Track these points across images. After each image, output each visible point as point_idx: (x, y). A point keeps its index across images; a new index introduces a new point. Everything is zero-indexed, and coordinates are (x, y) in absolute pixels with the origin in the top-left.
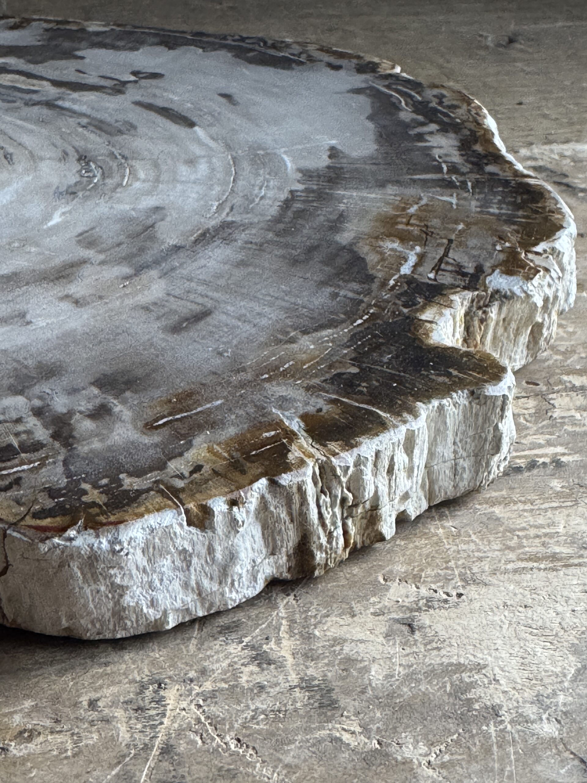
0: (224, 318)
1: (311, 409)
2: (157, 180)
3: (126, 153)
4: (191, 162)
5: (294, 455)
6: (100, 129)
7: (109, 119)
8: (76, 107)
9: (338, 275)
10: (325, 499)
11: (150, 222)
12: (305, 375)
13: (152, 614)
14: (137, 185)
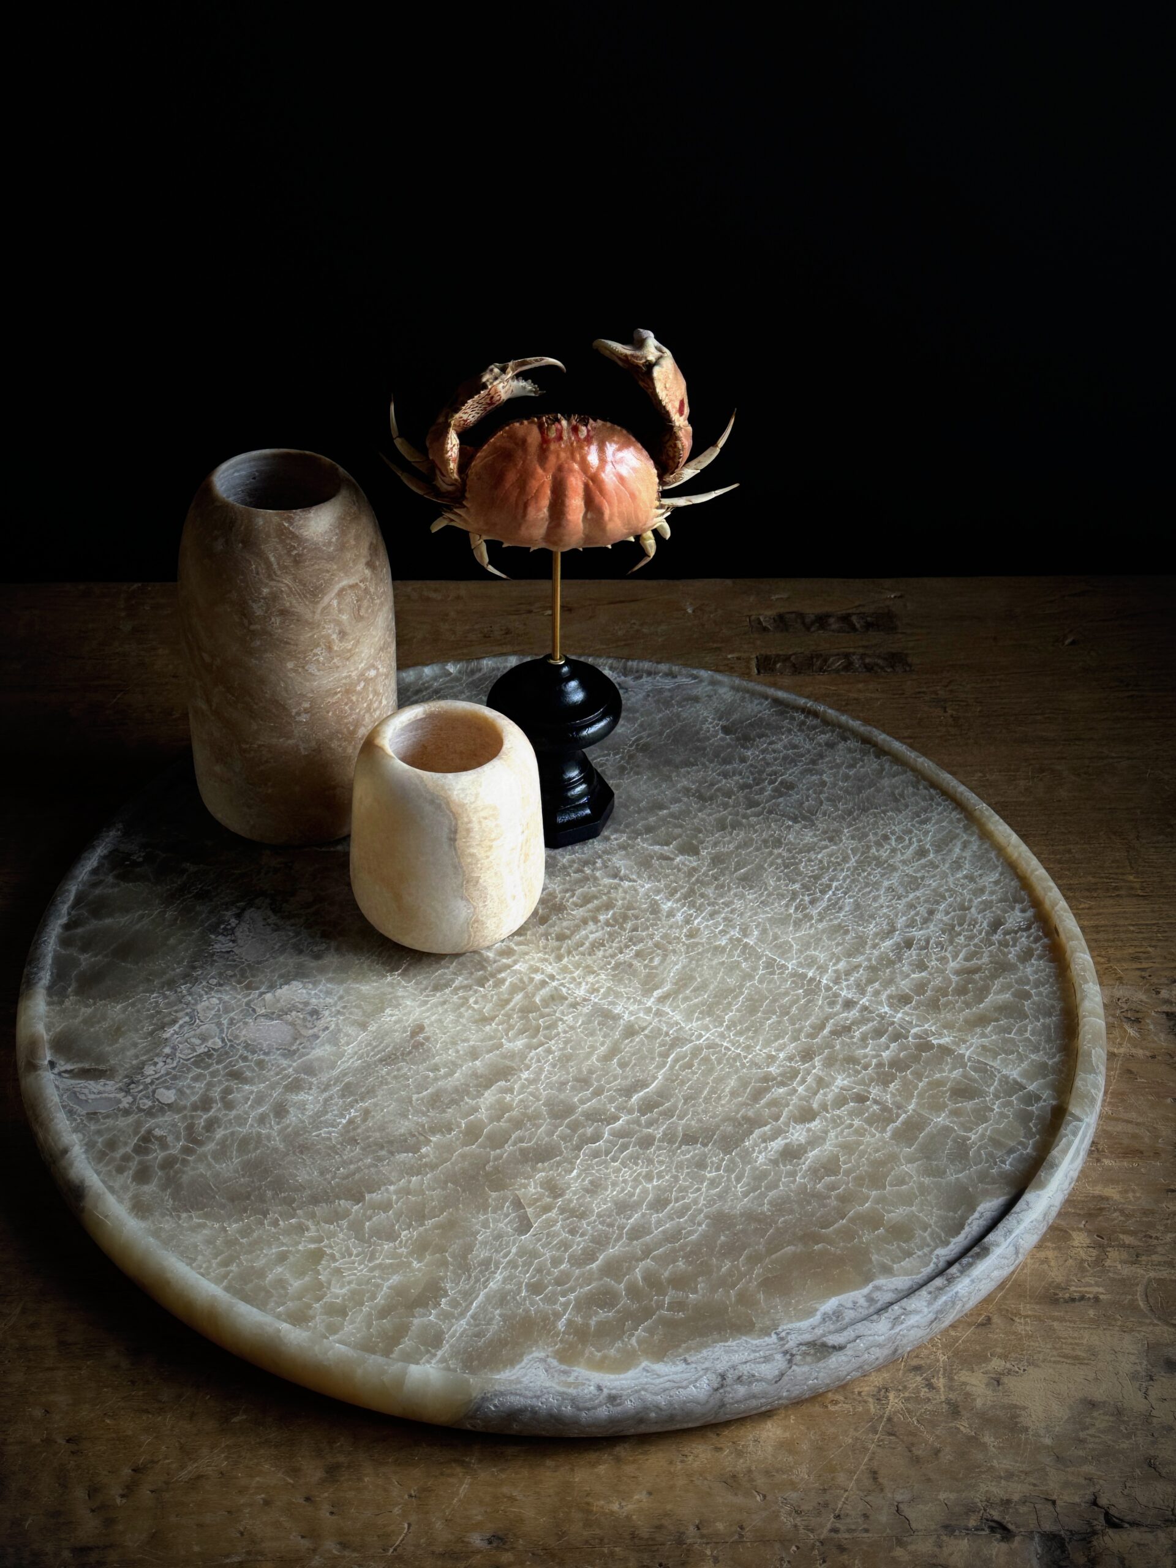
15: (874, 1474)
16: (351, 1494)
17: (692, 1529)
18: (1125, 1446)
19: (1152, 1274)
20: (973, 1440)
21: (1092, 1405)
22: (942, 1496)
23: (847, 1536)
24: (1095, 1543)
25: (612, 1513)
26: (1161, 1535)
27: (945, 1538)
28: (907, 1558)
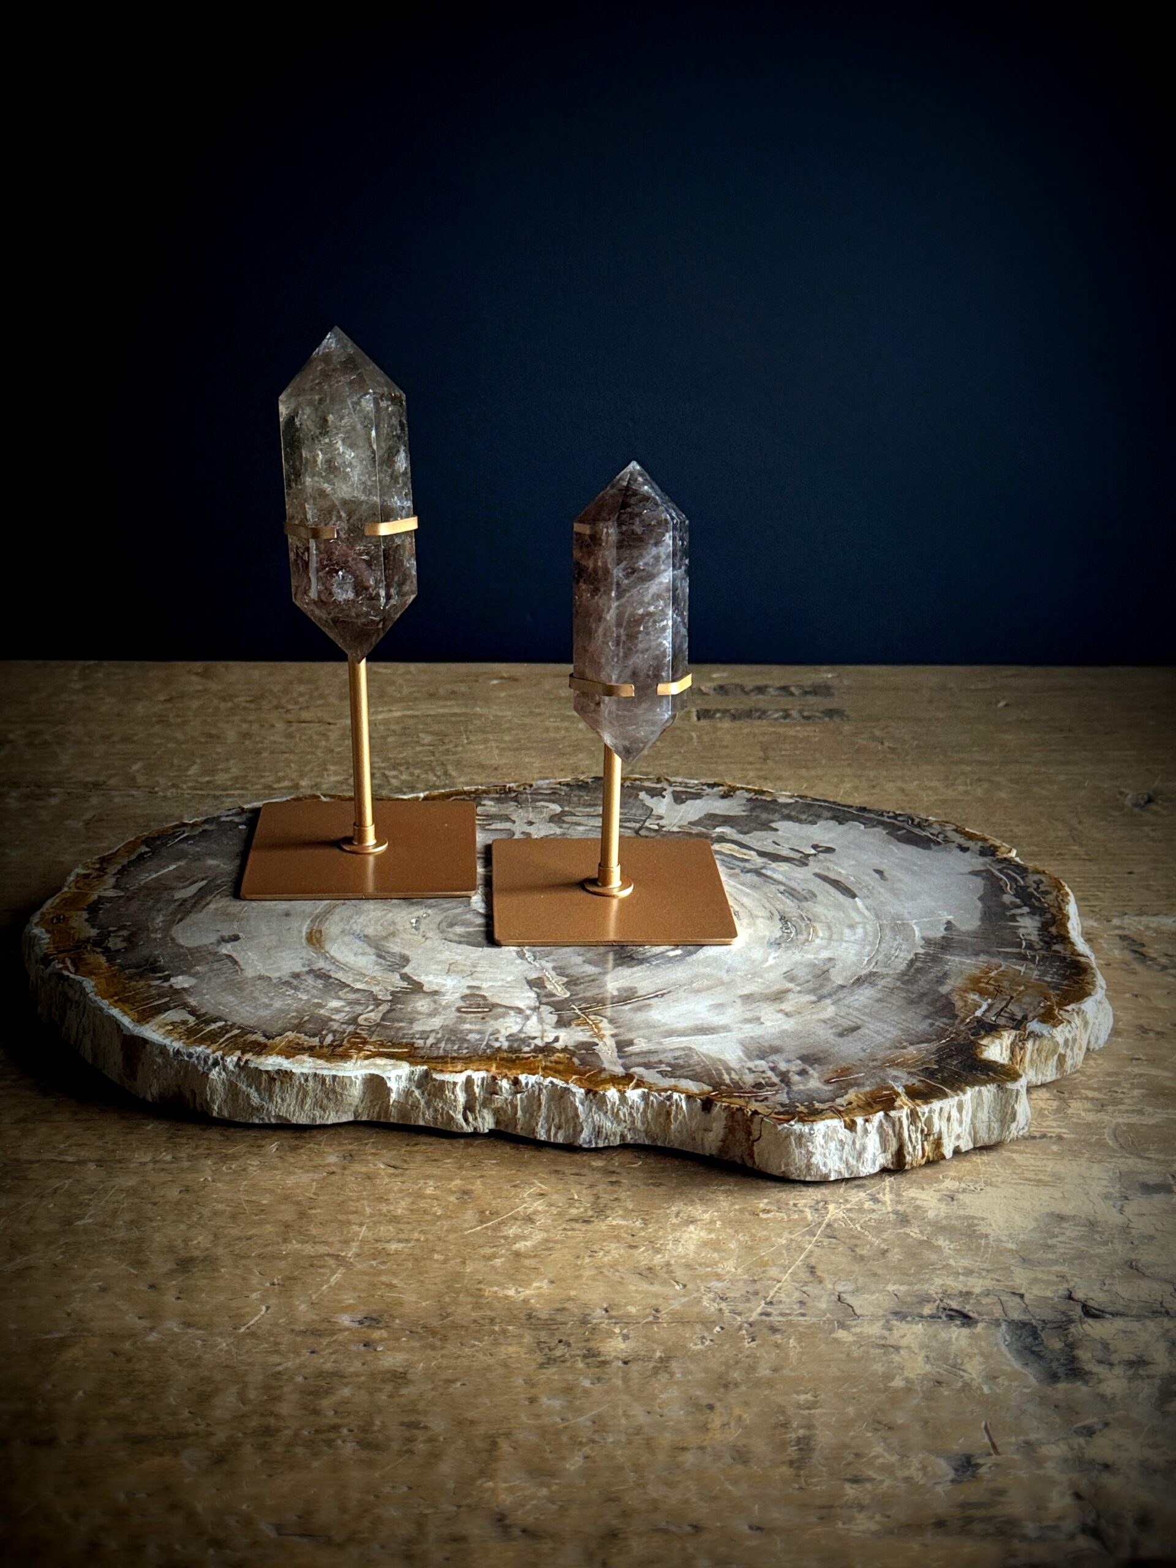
0: (867, 1031)
1: (909, 1083)
2: (830, 939)
3: (810, 916)
4: (852, 927)
5: (898, 1103)
6: (792, 895)
7: (799, 889)
8: (775, 876)
9: (936, 1013)
10: (912, 1128)
11: (825, 968)
12: (908, 1066)
13: (824, 1170)
14: (818, 941)
15: (812, 1270)
16: (202, 1283)
17: (599, 1312)
18: (1101, 1251)
19: (1120, 1120)
20: (927, 1244)
21: (1061, 1218)
22: (891, 1288)
23: (780, 1319)
24: (1072, 1330)
25: (507, 1297)
26: (1151, 1325)
27: (895, 1322)
28: (851, 1339)
